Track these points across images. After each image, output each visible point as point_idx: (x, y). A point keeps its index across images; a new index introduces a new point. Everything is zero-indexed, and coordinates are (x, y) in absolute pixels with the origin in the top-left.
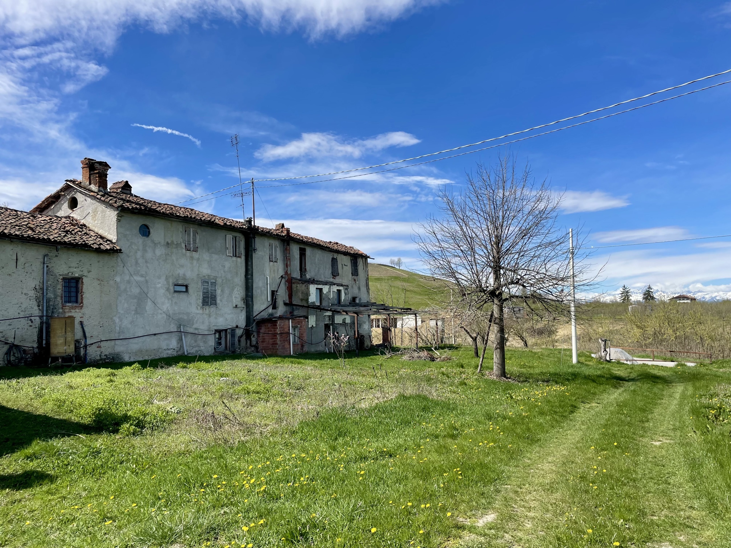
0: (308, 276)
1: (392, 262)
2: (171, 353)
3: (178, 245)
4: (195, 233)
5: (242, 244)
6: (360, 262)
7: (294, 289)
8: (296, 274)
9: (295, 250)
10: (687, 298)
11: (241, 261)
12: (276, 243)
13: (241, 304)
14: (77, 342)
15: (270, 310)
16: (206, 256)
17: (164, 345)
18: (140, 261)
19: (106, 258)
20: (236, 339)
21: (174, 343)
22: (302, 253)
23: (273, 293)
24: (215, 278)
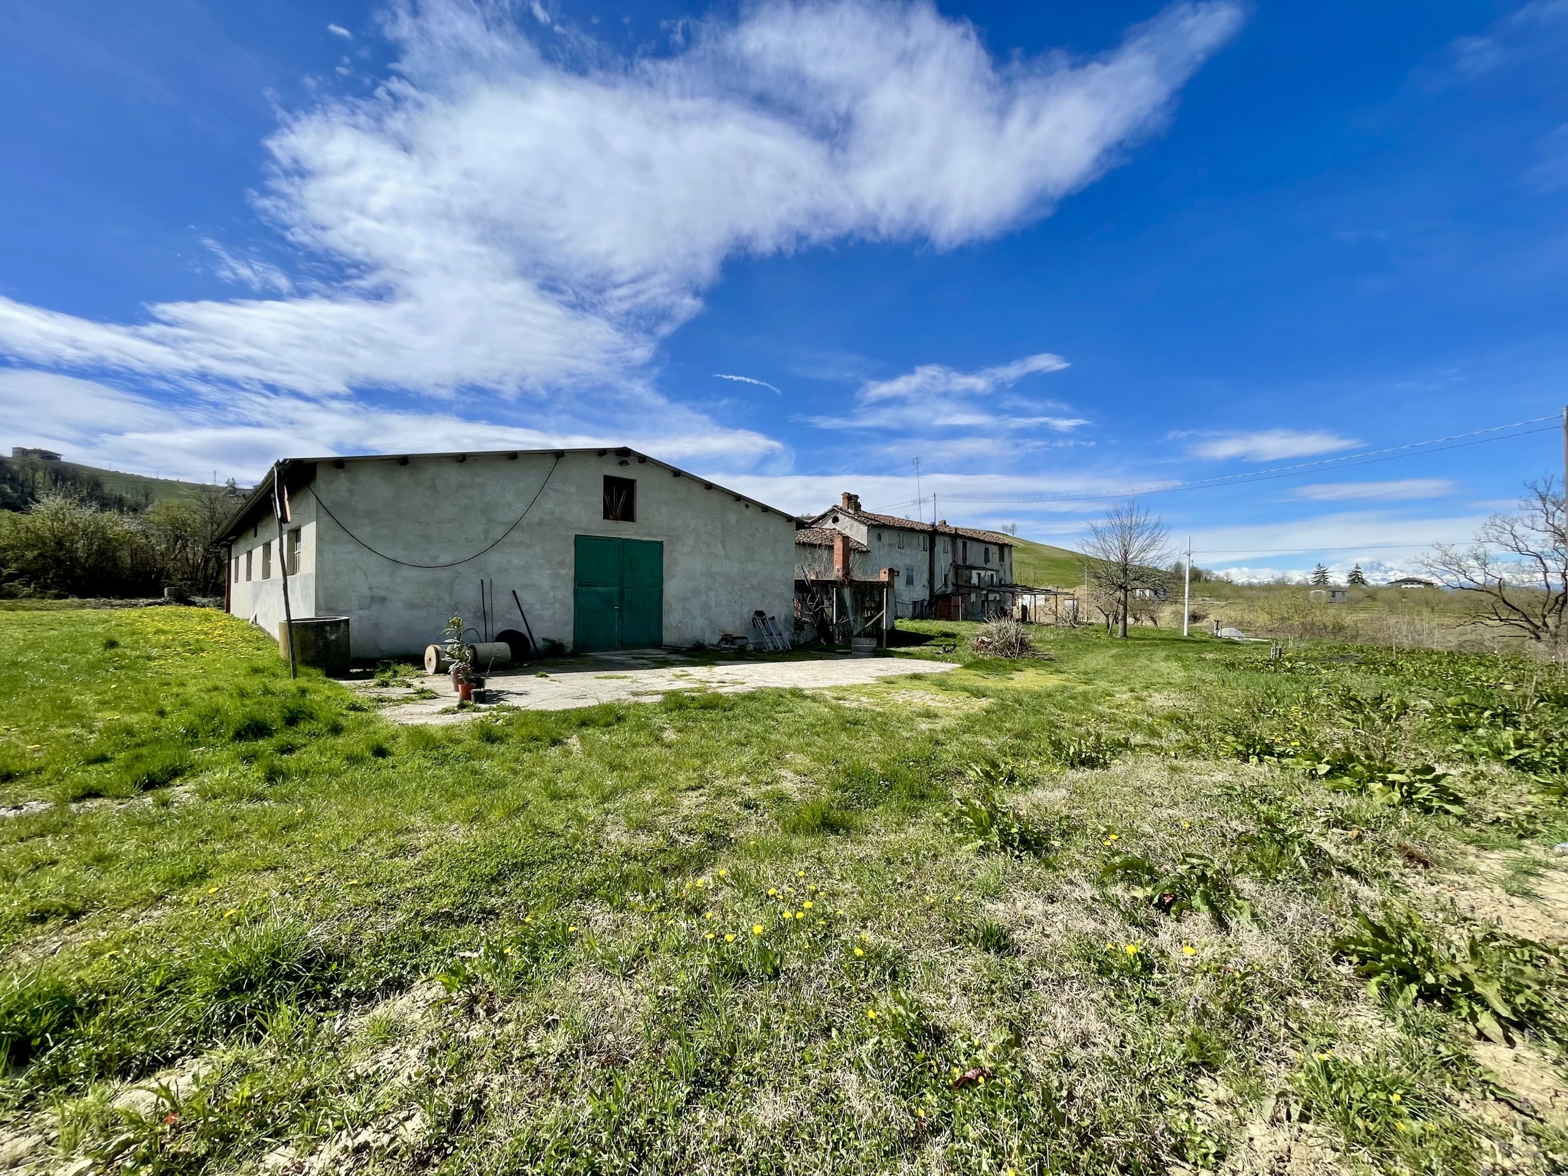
0: (971, 563)
1: (1004, 528)
3: (895, 546)
4: (903, 536)
5: (928, 543)
6: (1006, 550)
7: (960, 573)
8: (960, 562)
9: (960, 544)
10: (1419, 582)
11: (927, 554)
12: (947, 539)
13: (927, 584)
15: (944, 589)
16: (909, 552)
18: (877, 557)
20: (924, 608)
22: (964, 546)
23: (946, 576)
24: (913, 566)
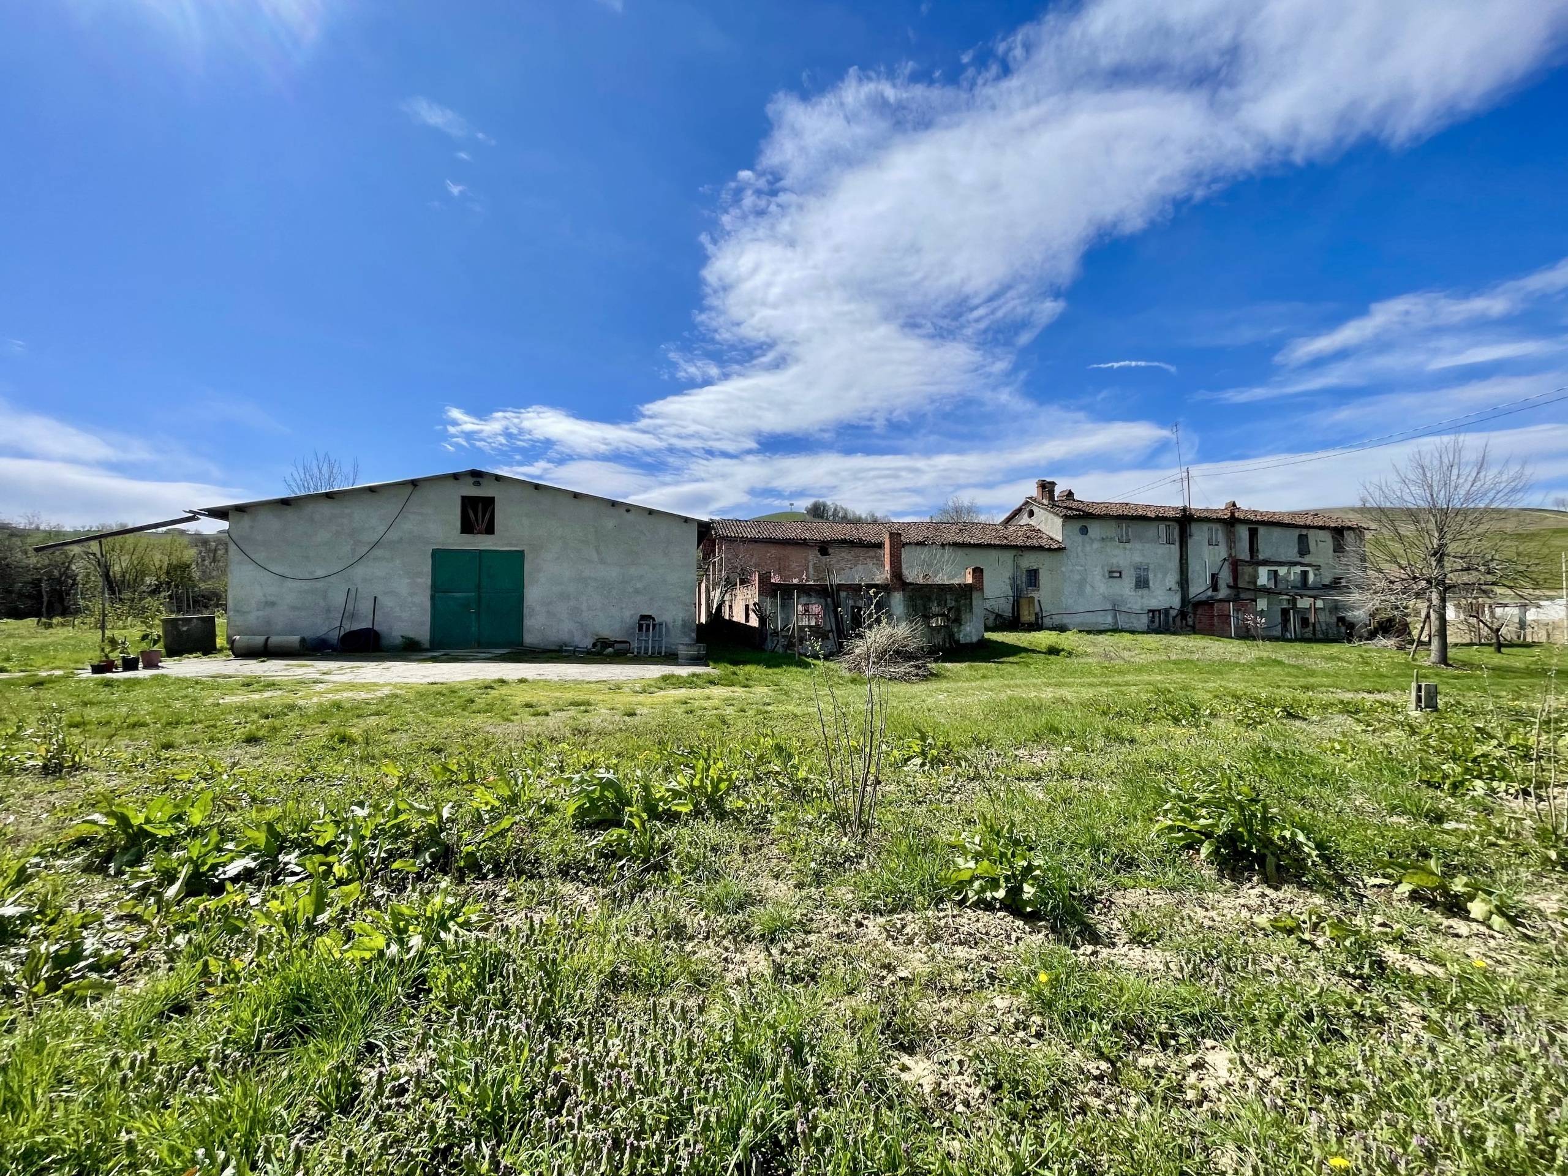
0: (1261, 557)
2: (1107, 627)
3: (1112, 539)
4: (1127, 527)
5: (1176, 532)
6: (1349, 537)
7: (1240, 572)
9: (1243, 532)
11: (1175, 548)
12: (1215, 525)
13: (1175, 587)
14: (1036, 614)
15: (1210, 593)
16: (1139, 546)
17: (1101, 620)
18: (1081, 554)
19: (1055, 554)
20: (1171, 619)
21: (1109, 619)
22: (1253, 534)
23: (1213, 576)
24: (1148, 564)
